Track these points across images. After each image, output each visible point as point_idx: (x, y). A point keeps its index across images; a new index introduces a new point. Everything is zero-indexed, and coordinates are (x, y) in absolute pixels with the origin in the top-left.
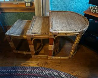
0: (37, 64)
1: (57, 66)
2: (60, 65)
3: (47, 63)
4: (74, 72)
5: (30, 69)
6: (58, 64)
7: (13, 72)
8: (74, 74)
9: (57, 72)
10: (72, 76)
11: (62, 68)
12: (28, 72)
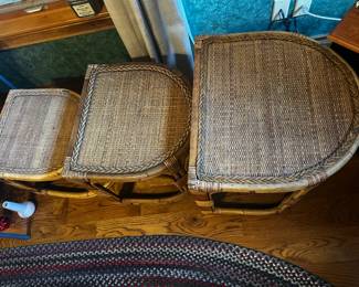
0: (166, 224)
1: (229, 228)
2: (240, 224)
3: (195, 219)
4: (285, 246)
5: (146, 244)
6: (232, 221)
7: (100, 256)
8: (284, 253)
9: (231, 248)
10: (279, 260)
11: (245, 235)
12: (142, 256)
